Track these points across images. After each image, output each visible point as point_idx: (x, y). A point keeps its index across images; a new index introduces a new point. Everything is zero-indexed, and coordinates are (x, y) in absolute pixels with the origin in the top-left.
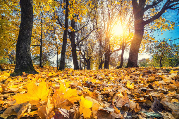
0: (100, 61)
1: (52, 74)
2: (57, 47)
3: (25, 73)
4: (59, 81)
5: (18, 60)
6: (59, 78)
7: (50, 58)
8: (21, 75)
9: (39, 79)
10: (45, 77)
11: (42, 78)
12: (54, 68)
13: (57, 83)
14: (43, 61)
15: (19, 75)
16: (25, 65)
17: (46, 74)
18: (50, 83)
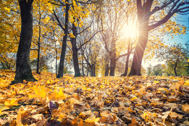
0: (106, 67)
1: (50, 81)
2: (57, 52)
3: (25, 80)
4: (55, 88)
5: (19, 68)
6: (55, 86)
7: (48, 62)
8: (22, 82)
9: (38, 86)
10: (44, 84)
11: (41, 85)
12: (52, 74)
13: (53, 89)
14: (41, 66)
15: (20, 82)
16: (24, 73)
17: (44, 82)
18: (48, 89)
